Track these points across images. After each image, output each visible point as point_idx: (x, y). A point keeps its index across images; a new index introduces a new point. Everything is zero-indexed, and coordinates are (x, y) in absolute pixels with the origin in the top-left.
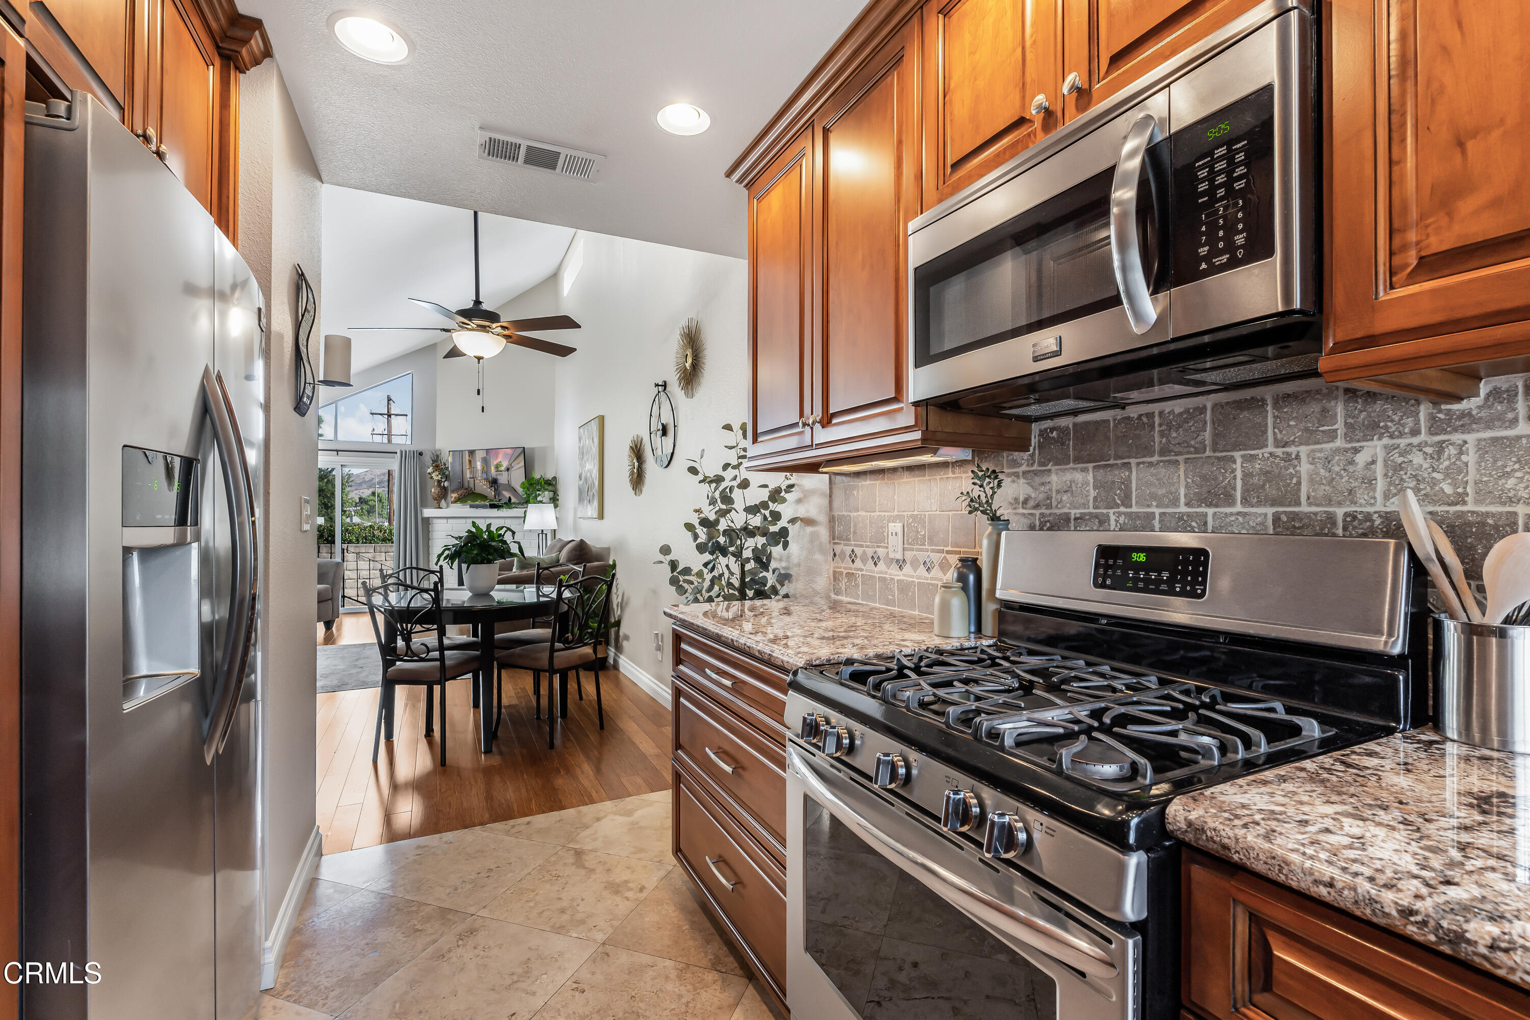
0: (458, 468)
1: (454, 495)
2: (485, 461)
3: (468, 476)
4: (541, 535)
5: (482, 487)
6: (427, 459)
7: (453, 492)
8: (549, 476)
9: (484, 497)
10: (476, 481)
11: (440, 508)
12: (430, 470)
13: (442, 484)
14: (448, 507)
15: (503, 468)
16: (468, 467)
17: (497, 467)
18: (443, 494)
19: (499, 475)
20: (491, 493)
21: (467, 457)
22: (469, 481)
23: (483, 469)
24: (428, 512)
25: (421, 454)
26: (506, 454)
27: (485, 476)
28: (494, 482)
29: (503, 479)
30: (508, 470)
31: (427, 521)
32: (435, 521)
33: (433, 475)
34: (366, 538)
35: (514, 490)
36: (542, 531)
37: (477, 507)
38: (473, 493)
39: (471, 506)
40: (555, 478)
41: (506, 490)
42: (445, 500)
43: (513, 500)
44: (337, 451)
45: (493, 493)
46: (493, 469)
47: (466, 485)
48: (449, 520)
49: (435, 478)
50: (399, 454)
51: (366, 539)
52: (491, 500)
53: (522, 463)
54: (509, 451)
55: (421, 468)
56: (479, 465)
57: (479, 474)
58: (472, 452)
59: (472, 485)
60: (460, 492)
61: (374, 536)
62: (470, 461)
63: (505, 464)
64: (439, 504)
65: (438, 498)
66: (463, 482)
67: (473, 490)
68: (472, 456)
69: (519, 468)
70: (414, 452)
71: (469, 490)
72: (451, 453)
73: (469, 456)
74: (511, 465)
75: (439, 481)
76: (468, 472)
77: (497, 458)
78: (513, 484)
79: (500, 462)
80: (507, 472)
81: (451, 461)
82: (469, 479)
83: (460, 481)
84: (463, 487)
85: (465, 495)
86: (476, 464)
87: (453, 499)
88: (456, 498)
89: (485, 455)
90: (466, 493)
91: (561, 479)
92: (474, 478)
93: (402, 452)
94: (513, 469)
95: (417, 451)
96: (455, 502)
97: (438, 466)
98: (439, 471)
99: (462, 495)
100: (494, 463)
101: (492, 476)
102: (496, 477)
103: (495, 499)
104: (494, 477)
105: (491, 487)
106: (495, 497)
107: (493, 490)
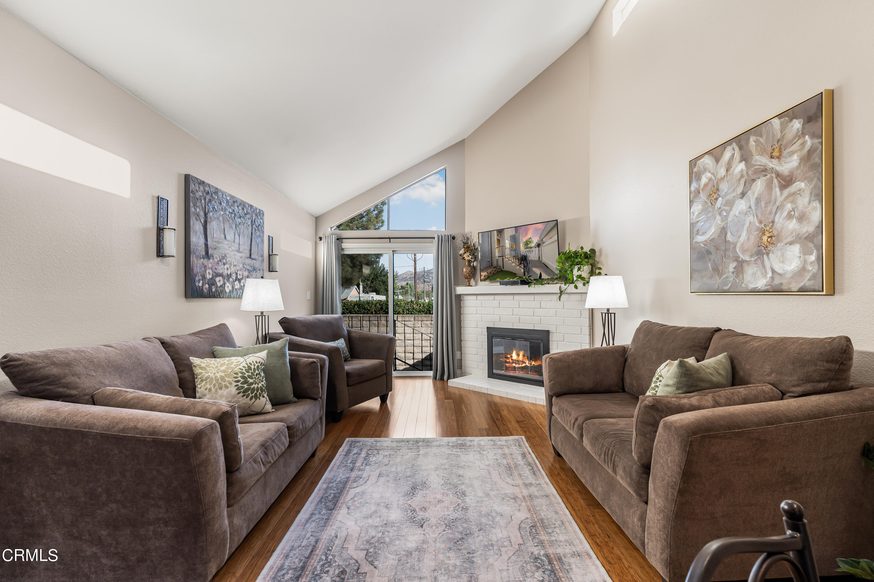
0: (487, 248)
1: (484, 274)
2: (514, 239)
3: (497, 254)
5: (512, 265)
6: (459, 242)
7: (482, 270)
8: (587, 249)
9: (513, 275)
10: (505, 259)
11: (470, 285)
12: (462, 251)
13: (472, 264)
14: (476, 285)
15: (533, 245)
16: (496, 246)
17: (527, 244)
18: (472, 274)
19: (529, 251)
20: (520, 270)
21: (495, 237)
22: (497, 260)
23: (512, 247)
24: (460, 290)
25: (454, 238)
26: (536, 230)
27: (513, 253)
28: (523, 260)
29: (533, 256)
30: (539, 245)
31: (459, 297)
32: (466, 298)
33: (465, 256)
35: (545, 267)
36: (608, 310)
37: (506, 284)
38: (502, 271)
39: (502, 284)
40: (593, 251)
41: (536, 267)
42: (474, 279)
43: (544, 276)
44: (390, 238)
45: (522, 270)
46: (522, 246)
47: (495, 264)
48: (479, 297)
49: (467, 258)
50: (436, 239)
52: (520, 277)
53: (555, 238)
54: (540, 226)
55: (454, 250)
56: (507, 243)
57: (507, 252)
58: (500, 232)
59: (500, 264)
60: (489, 271)
62: (499, 241)
63: (535, 240)
64: (469, 282)
65: (468, 277)
66: (491, 261)
67: (502, 268)
68: (500, 235)
69: (551, 243)
70: (448, 236)
71: (498, 268)
72: (480, 234)
73: (498, 235)
74: (542, 240)
75: (469, 261)
76: (497, 250)
77: (526, 234)
78: (545, 260)
79: (530, 238)
80: (537, 248)
81: (480, 242)
82: (497, 258)
83: (489, 260)
84: (492, 265)
85: (493, 273)
86: (505, 243)
87: (482, 277)
88: (485, 276)
89: (514, 233)
90: (495, 271)
91: (601, 251)
92: (502, 256)
93: (439, 237)
94: (544, 244)
95: (451, 235)
96: (485, 280)
97: (468, 248)
98: (469, 252)
99: (491, 273)
100: (523, 239)
101: (522, 253)
102: (525, 254)
103: (524, 275)
104: (523, 254)
105: (521, 264)
106: (524, 273)
107: (522, 267)
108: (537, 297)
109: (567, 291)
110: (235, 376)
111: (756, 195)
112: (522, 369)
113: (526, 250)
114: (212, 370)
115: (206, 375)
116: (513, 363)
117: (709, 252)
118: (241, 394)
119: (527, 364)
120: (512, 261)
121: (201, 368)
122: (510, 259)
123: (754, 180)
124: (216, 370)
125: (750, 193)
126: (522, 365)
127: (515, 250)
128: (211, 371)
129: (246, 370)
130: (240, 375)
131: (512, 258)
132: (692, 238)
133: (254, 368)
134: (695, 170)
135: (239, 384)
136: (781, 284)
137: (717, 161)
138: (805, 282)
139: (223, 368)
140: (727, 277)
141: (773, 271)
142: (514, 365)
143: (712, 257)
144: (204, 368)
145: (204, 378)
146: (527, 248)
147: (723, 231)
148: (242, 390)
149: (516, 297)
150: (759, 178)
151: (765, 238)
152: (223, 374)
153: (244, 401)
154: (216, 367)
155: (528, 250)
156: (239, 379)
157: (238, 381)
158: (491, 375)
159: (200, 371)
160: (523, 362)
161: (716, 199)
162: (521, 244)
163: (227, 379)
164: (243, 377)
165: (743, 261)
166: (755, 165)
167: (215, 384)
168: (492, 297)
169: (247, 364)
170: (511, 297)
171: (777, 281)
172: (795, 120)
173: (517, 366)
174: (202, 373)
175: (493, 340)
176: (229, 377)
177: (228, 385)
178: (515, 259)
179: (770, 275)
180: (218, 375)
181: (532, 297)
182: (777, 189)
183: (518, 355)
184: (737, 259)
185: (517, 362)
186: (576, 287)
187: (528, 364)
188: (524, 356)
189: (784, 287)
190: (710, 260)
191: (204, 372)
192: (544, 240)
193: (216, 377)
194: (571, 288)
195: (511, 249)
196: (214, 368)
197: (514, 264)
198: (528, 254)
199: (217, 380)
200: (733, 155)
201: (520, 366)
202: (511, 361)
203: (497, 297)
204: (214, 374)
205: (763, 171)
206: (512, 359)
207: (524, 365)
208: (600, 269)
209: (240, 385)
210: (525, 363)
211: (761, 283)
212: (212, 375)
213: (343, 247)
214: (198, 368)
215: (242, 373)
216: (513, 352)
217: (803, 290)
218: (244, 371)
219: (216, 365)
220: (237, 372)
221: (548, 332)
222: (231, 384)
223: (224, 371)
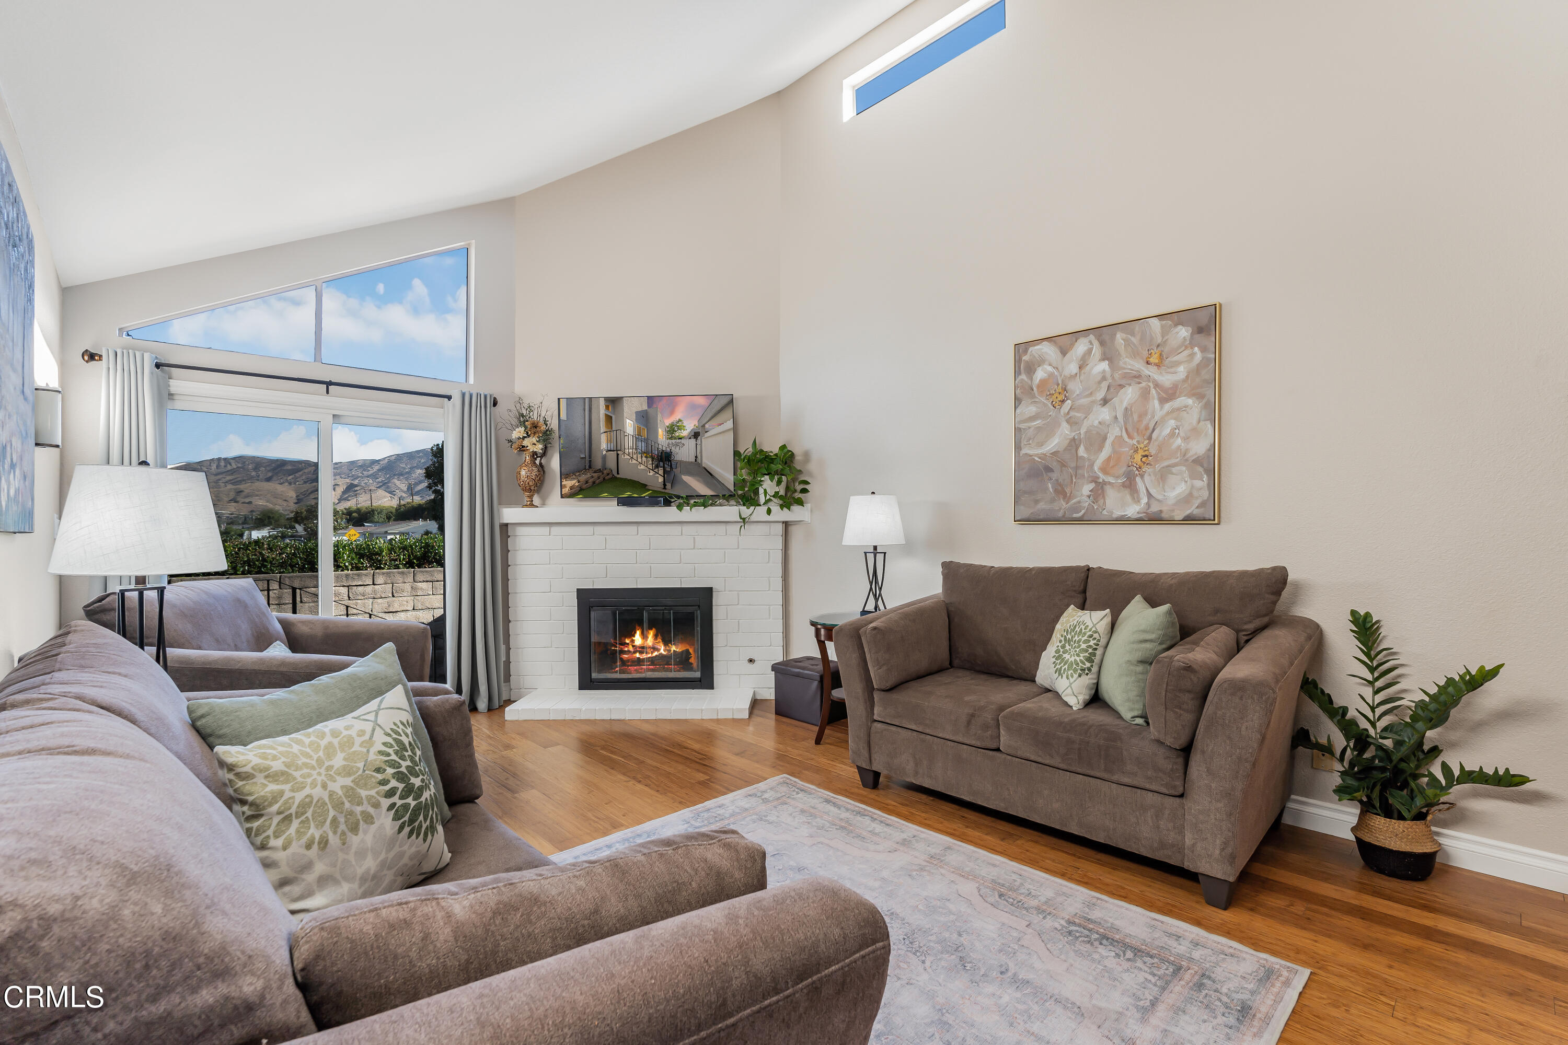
0: (579, 429)
1: (569, 483)
2: (645, 419)
3: (604, 446)
4: (871, 557)
5: (636, 467)
6: (508, 412)
7: (564, 475)
9: (642, 485)
10: (621, 457)
11: (532, 505)
12: (517, 433)
13: (537, 462)
14: (543, 504)
15: (684, 433)
16: (603, 429)
17: (672, 430)
18: (541, 481)
19: (677, 445)
20: (656, 479)
21: (601, 410)
22: (604, 457)
23: (639, 434)
24: (509, 514)
25: (492, 402)
26: (693, 407)
27: (642, 446)
28: (664, 459)
29: (684, 453)
30: (696, 435)
31: (508, 529)
32: (521, 531)
33: (526, 442)
34: (248, 562)
35: (708, 475)
36: (875, 548)
38: (614, 479)
39: (624, 502)
41: (690, 473)
42: (546, 491)
43: (704, 491)
44: (329, 384)
45: (661, 479)
46: (661, 434)
47: (598, 464)
48: (555, 529)
49: (529, 448)
50: (456, 399)
51: (249, 566)
52: (658, 491)
53: (729, 424)
54: (699, 401)
55: (499, 428)
56: (630, 426)
57: (629, 443)
58: (613, 402)
59: (611, 464)
60: (583, 478)
61: (264, 560)
62: (609, 419)
63: (690, 425)
64: (531, 497)
65: (532, 488)
66: (590, 457)
67: (615, 473)
68: (614, 408)
69: (720, 433)
70: (485, 397)
71: (605, 472)
72: (563, 404)
73: (607, 407)
74: (704, 426)
75: (534, 454)
76: (604, 438)
77: (672, 412)
78: (706, 462)
79: (680, 420)
80: (693, 440)
81: (563, 416)
82: (604, 452)
83: (583, 456)
84: (590, 467)
85: (594, 483)
86: (623, 424)
87: (566, 490)
88: (571, 488)
89: (645, 407)
90: (599, 478)
91: (807, 455)
92: (617, 450)
93: (463, 395)
94: (707, 435)
95: (491, 396)
96: (571, 495)
97: (536, 427)
98: (539, 437)
99: (587, 482)
100: (663, 422)
101: (660, 447)
102: (668, 450)
103: (665, 488)
104: (664, 449)
105: (657, 467)
106: (665, 485)
107: (661, 472)
108: (686, 528)
109: (753, 518)
110: (380, 777)
111: (1125, 404)
112: (652, 661)
113: (671, 441)
114: (309, 775)
115: (299, 796)
116: (635, 652)
117: (1048, 469)
118: (407, 829)
119: (662, 651)
120: (640, 460)
121: (274, 777)
122: (635, 457)
123: (1121, 386)
124: (323, 771)
125: (1116, 400)
126: (652, 653)
127: (646, 441)
128: (309, 780)
129: (396, 753)
130: (390, 771)
131: (639, 456)
132: (1018, 447)
133: (410, 743)
134: (1025, 358)
135: (395, 799)
136: (1161, 511)
137: (1064, 353)
138: (1192, 509)
139: (338, 761)
140: (1079, 502)
141: (1149, 495)
142: (638, 655)
143: (1054, 476)
144: (283, 773)
145: (293, 810)
146: (671, 438)
147: (1074, 444)
148: (406, 818)
149: (643, 529)
150: (1130, 385)
151: (1138, 457)
152: (348, 781)
153: (413, 849)
154: (320, 762)
155: (673, 441)
156: (394, 783)
157: (390, 793)
158: (587, 683)
159: (272, 787)
160: (655, 649)
161: (1063, 401)
162: (660, 430)
163: (364, 793)
164: (400, 777)
165: (1104, 483)
166: (1125, 369)
167: (335, 821)
168: (589, 529)
169: (389, 735)
170: (633, 528)
171: (1155, 508)
172: (1180, 327)
173: (644, 656)
174: (282, 793)
175: (592, 614)
176: (365, 786)
177: (371, 810)
178: (646, 457)
179: (1145, 500)
180: (337, 786)
181: (677, 528)
182: (1156, 403)
183: (644, 636)
184: (1095, 480)
185: (642, 649)
186: (769, 512)
187: (664, 651)
188: (656, 636)
189: (1164, 516)
190: (1051, 479)
191: (286, 787)
192: (707, 426)
193: (332, 794)
194: (759, 513)
195: (638, 437)
196: (313, 768)
197: (642, 467)
198: (673, 448)
199: (338, 805)
200: (1090, 350)
201: (649, 655)
202: (631, 648)
203: (598, 529)
204: (324, 786)
205: (1135, 377)
206: (633, 646)
207: (656, 653)
208: (807, 483)
209: (400, 803)
210: (658, 650)
211: (1132, 510)
212: (318, 792)
213: (173, 390)
214: (260, 779)
215: (393, 764)
216: (635, 633)
217: (1190, 520)
218: (394, 757)
219: (315, 757)
220: (378, 764)
221: (710, 590)
222: (376, 805)
223: (347, 771)
